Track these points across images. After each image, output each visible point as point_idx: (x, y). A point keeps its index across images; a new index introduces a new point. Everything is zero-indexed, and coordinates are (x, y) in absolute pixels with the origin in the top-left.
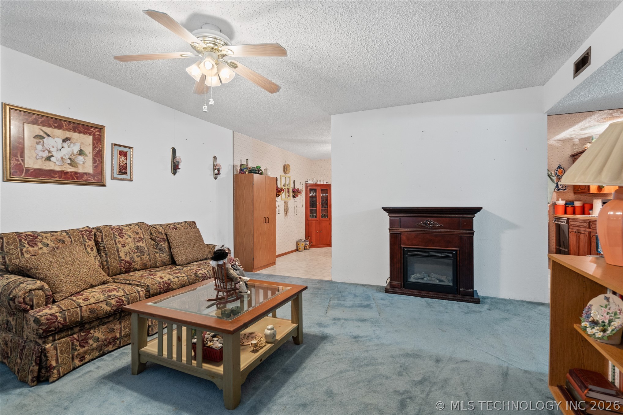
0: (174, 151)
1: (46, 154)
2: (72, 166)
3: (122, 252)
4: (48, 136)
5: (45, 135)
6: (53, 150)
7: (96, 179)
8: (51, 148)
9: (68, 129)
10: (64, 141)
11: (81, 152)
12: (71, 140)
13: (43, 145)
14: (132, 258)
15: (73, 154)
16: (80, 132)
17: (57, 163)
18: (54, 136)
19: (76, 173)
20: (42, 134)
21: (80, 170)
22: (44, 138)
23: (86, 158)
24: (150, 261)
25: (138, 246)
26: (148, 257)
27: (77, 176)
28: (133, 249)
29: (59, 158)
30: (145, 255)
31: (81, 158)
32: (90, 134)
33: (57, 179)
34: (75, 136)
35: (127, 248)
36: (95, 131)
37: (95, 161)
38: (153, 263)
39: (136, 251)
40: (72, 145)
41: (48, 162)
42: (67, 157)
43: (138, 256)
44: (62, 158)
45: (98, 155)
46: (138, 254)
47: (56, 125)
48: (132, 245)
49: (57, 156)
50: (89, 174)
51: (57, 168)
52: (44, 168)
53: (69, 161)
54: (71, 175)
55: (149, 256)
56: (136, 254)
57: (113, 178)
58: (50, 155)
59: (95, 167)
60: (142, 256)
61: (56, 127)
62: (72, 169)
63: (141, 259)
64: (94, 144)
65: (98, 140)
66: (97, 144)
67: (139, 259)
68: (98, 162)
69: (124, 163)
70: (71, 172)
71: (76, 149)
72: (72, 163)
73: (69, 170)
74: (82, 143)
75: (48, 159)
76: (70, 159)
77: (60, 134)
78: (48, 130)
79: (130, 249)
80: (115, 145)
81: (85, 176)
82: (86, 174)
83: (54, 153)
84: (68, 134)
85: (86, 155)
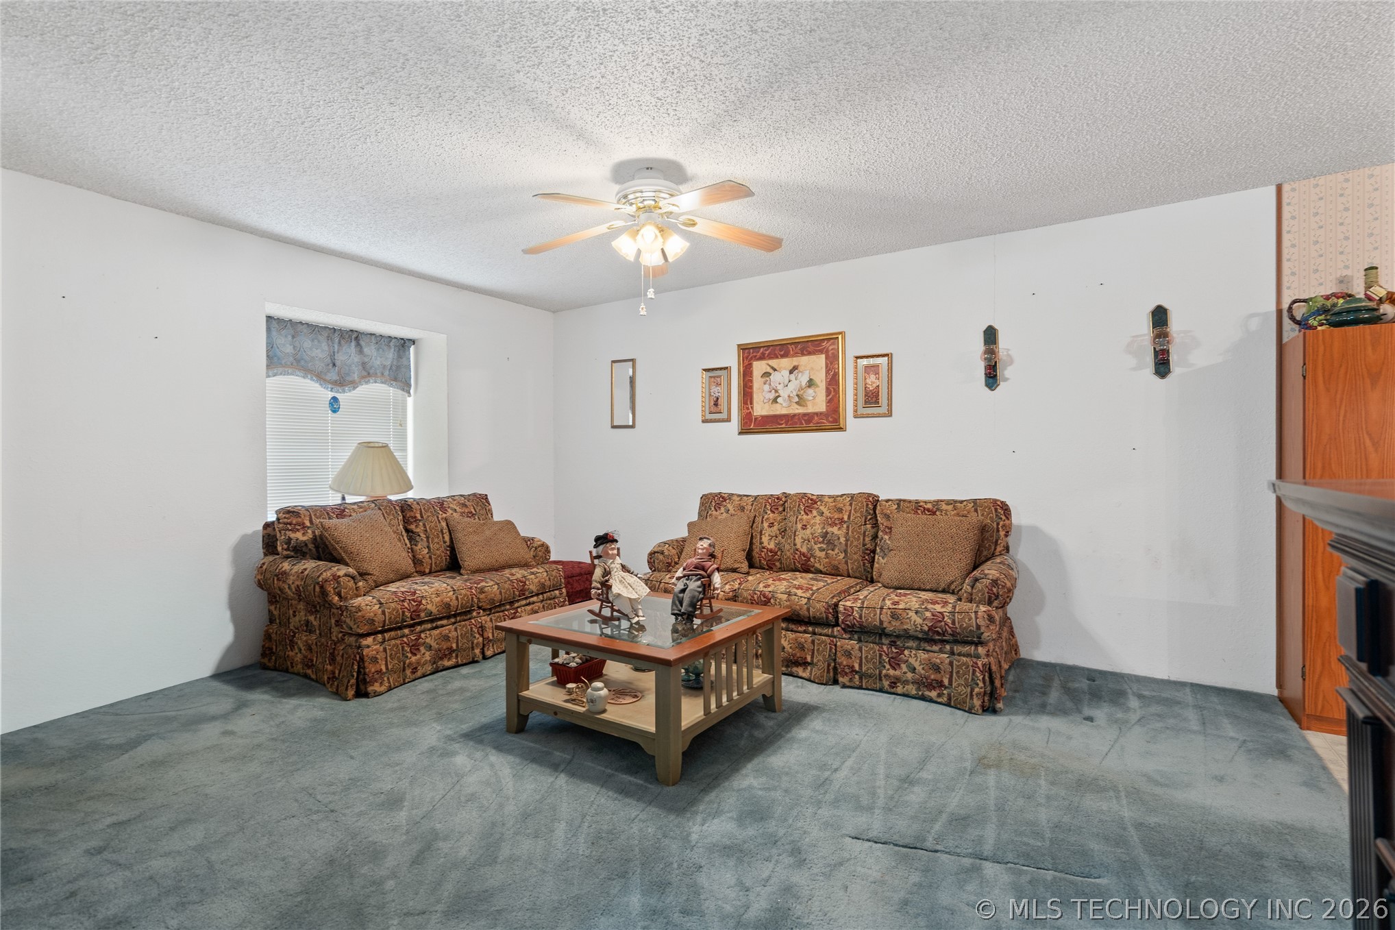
0: (991, 335)
1: (772, 396)
2: (800, 405)
3: (800, 536)
4: (775, 370)
5: (771, 371)
6: (780, 387)
7: (831, 420)
8: (778, 385)
9: (796, 355)
10: (791, 372)
11: (811, 383)
12: (799, 368)
13: (770, 384)
14: (810, 549)
15: (801, 389)
16: (810, 353)
17: (784, 405)
18: (780, 368)
19: (805, 415)
20: (769, 370)
21: (810, 409)
22: (770, 374)
23: (817, 389)
24: (846, 563)
25: (827, 533)
26: (842, 555)
27: (806, 418)
28: (817, 535)
29: (786, 396)
30: (836, 551)
31: (810, 391)
32: (821, 352)
33: (783, 426)
34: (804, 361)
35: (808, 531)
36: (828, 345)
37: (828, 392)
38: (852, 568)
39: (821, 539)
40: (800, 375)
41: (775, 405)
42: (795, 393)
43: (821, 550)
44: (789, 396)
45: (833, 382)
46: (822, 545)
47: (782, 353)
48: (818, 530)
49: (784, 393)
50: (821, 413)
51: (784, 412)
52: (772, 413)
53: (796, 399)
54: (799, 419)
55: (846, 554)
56: (819, 545)
57: (857, 416)
58: (777, 394)
59: (829, 402)
60: (830, 552)
61: (783, 356)
62: (800, 410)
63: (827, 556)
64: (827, 367)
65: (832, 360)
66: (831, 364)
67: (822, 554)
68: (833, 393)
69: (875, 385)
70: (799, 414)
71: (804, 380)
72: (801, 401)
73: (797, 411)
74: (812, 369)
75: (775, 401)
76: (798, 395)
77: (785, 363)
78: (774, 362)
79: (812, 534)
80: (857, 358)
81: (816, 418)
82: (816, 414)
83: (781, 392)
84: (795, 361)
85: (817, 386)
